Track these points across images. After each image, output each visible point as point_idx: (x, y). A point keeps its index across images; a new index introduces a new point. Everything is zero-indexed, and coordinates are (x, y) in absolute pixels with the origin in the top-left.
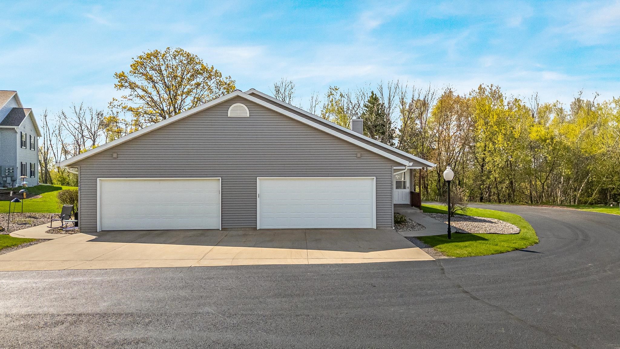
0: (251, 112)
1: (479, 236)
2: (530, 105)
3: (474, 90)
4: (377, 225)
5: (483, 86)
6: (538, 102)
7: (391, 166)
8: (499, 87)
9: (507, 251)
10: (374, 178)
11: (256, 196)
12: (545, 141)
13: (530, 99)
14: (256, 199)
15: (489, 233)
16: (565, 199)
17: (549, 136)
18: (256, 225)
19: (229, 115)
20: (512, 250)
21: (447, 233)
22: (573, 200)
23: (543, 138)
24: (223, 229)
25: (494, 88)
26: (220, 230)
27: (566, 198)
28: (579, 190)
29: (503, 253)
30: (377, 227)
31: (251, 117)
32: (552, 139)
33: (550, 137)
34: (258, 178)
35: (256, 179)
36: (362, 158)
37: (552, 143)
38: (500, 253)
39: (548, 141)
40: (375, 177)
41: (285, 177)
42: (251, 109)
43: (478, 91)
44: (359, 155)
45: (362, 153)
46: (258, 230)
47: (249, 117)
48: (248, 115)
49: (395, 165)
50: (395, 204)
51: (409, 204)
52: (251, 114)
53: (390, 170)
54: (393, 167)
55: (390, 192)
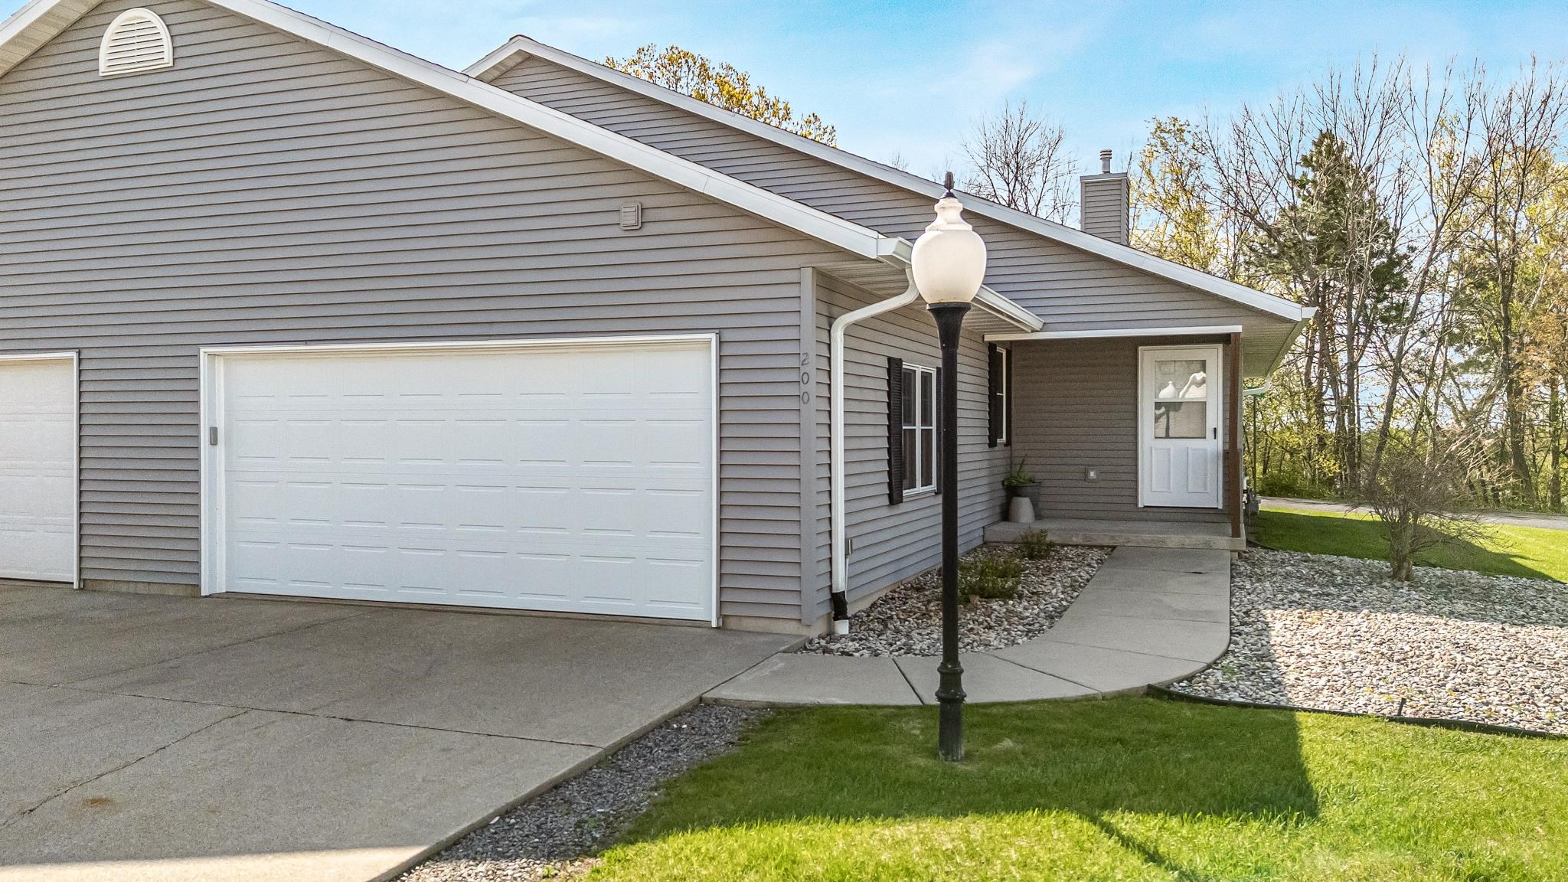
0: (178, 41)
7: (800, 269)
10: (708, 343)
11: (196, 437)
14: (198, 449)
15: (1411, 722)
18: (199, 576)
19: (103, 67)
24: (84, 584)
26: (75, 586)
30: (721, 616)
31: (181, 64)
34: (203, 350)
35: (197, 356)
36: (649, 229)
40: (712, 336)
42: (176, 29)
44: (630, 217)
45: (648, 202)
46: (206, 597)
47: (171, 64)
48: (168, 58)
49: (827, 263)
50: (1149, 509)
51: (1220, 507)
52: (181, 52)
53: (792, 291)
54: (808, 278)
55: (792, 418)
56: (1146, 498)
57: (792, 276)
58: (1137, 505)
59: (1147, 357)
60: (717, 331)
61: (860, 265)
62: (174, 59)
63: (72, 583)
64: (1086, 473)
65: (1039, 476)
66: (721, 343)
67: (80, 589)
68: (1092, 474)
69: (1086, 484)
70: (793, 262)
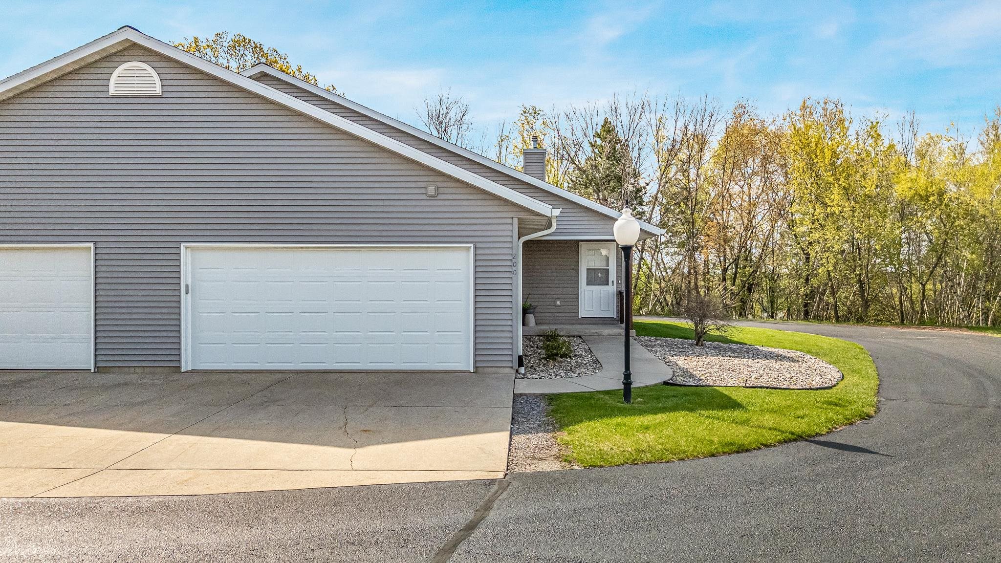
0: (166, 83)
1: (726, 392)
2: (901, 137)
3: (792, 112)
4: (475, 362)
5: (808, 103)
6: (915, 130)
7: (512, 218)
8: (840, 104)
9: (762, 444)
10: (470, 248)
11: (179, 290)
12: (926, 199)
13: (900, 124)
14: (180, 296)
15: (750, 387)
16: (967, 314)
17: (934, 189)
18: (180, 361)
19: (112, 91)
20: (780, 442)
21: (622, 387)
22: (984, 316)
23: (923, 193)
24: (98, 370)
25: (831, 106)
26: (92, 371)
27: (970, 315)
28: (995, 298)
29: (747, 451)
30: (476, 368)
31: (166, 95)
32: (941, 194)
33: (936, 191)
34: (183, 245)
35: (179, 248)
36: (440, 197)
37: (941, 201)
38: (738, 452)
39: (931, 199)
40: (472, 245)
41: (250, 242)
42: (163, 76)
43: (799, 113)
44: (431, 191)
45: (440, 185)
46: (184, 372)
47: (161, 94)
48: (158, 91)
49: (523, 215)
50: (583, 319)
51: (615, 317)
52: (166, 89)
53: (509, 227)
54: (516, 221)
55: (509, 281)
56: (583, 314)
57: (509, 221)
58: (578, 317)
59: (583, 247)
60: (474, 243)
61: (538, 218)
62: (162, 92)
63: (91, 370)
64: (555, 302)
65: (533, 304)
66: (476, 248)
67: (95, 372)
68: (558, 303)
69: (555, 308)
70: (510, 215)
